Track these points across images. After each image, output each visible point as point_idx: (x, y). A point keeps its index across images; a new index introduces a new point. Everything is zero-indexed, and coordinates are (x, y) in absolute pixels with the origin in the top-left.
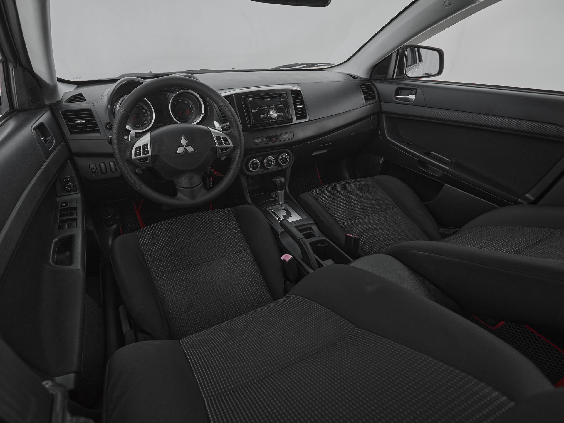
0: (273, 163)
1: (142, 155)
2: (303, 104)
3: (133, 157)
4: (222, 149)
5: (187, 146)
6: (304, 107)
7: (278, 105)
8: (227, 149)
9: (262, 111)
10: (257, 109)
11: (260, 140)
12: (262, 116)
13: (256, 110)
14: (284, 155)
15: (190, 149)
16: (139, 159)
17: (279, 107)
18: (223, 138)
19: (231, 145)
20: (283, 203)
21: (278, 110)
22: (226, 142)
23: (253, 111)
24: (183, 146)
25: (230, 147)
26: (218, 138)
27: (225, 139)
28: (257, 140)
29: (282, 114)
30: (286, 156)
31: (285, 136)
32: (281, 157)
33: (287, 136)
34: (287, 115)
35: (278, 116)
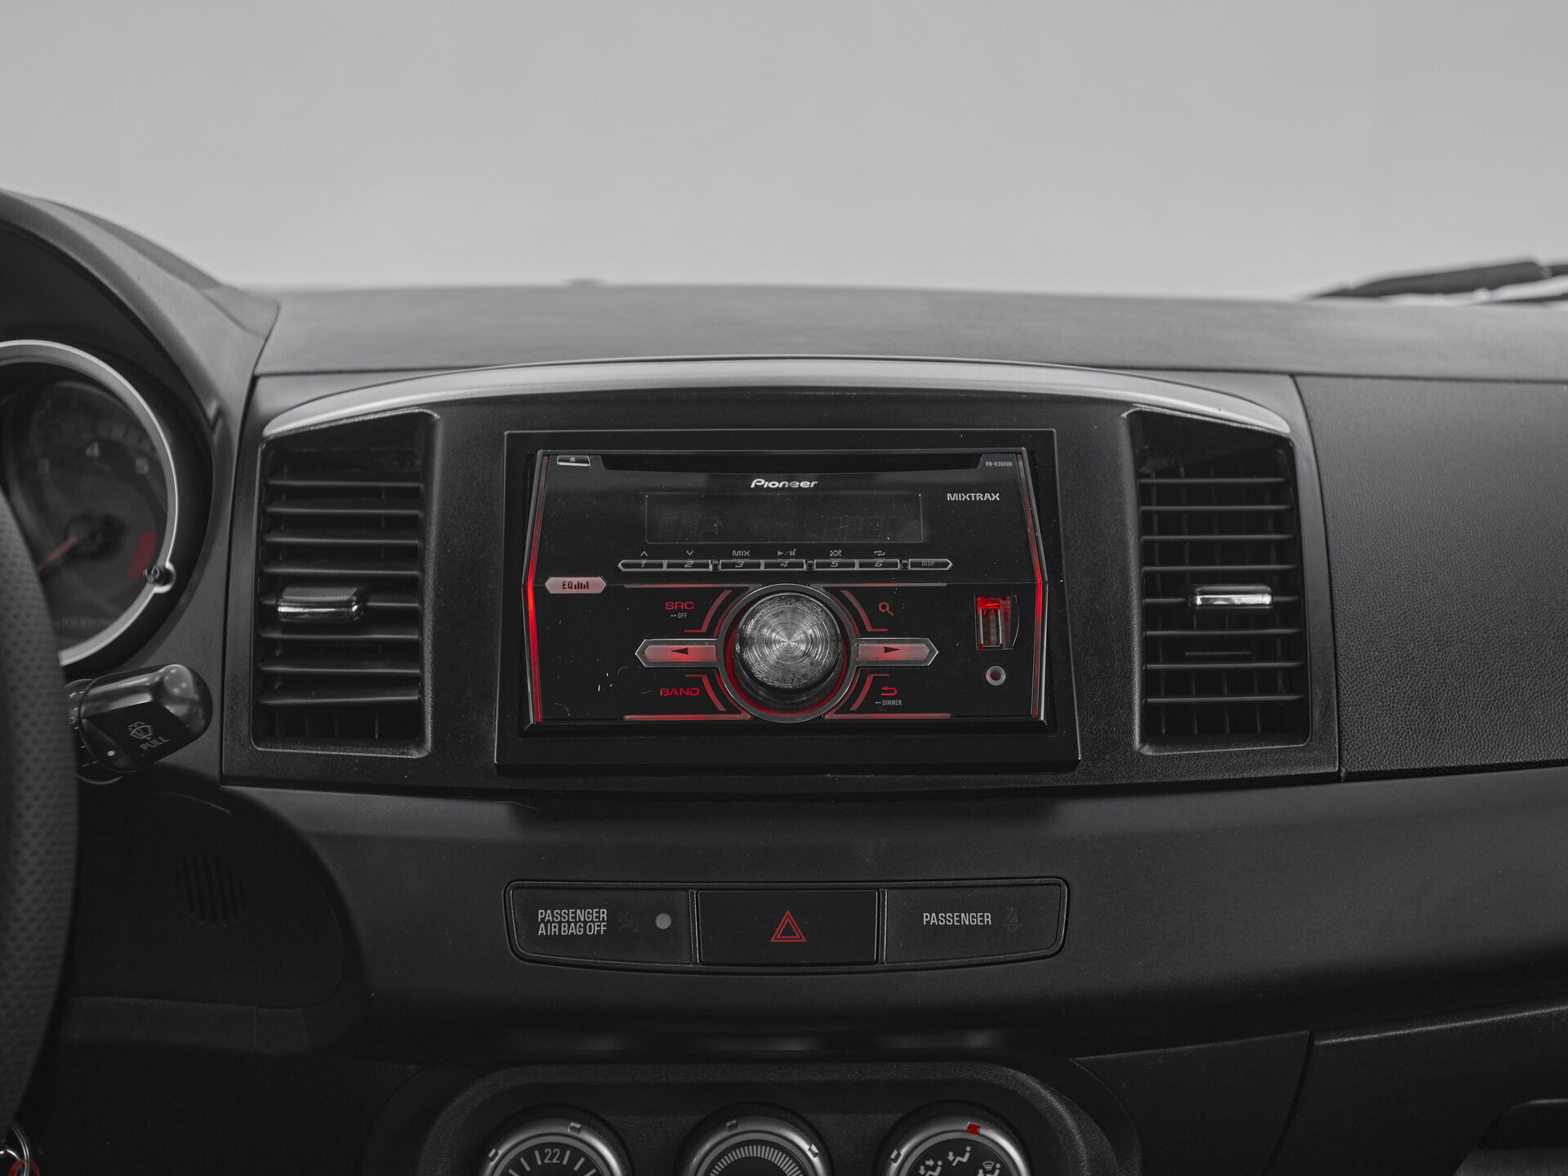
2: (1289, 584)
6: (1286, 611)
7: (891, 551)
9: (675, 594)
10: (610, 573)
11: (594, 920)
12: (655, 652)
13: (596, 584)
14: (957, 1146)
17: (904, 575)
21: (884, 607)
23: (555, 585)
28: (567, 914)
29: (916, 651)
30: (985, 1154)
31: (949, 919)
32: (920, 1161)
33: (966, 919)
34: (996, 677)
35: (864, 671)
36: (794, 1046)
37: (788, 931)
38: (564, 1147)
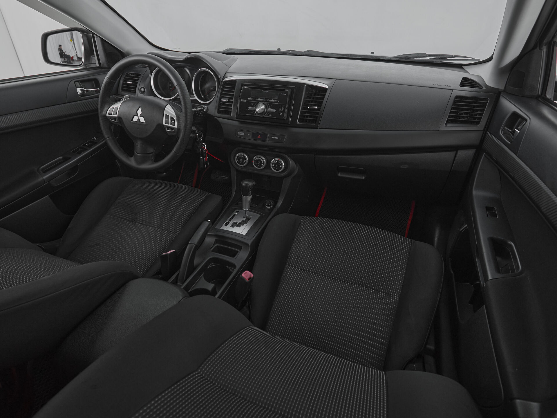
0: (262, 165)
1: (112, 115)
2: (320, 106)
3: (107, 115)
4: (168, 128)
5: (140, 116)
6: (318, 109)
7: (274, 100)
8: (172, 129)
9: (253, 102)
10: (247, 100)
11: (243, 134)
12: (249, 108)
13: (245, 100)
14: (277, 161)
15: (142, 120)
16: (111, 118)
17: (274, 102)
18: (172, 118)
19: (176, 126)
20: (247, 210)
21: (271, 105)
22: (172, 122)
23: (242, 100)
24: (138, 116)
25: (175, 128)
26: (167, 116)
27: (172, 119)
28: (240, 133)
29: (274, 110)
30: (280, 162)
31: (274, 138)
32: (274, 161)
33: (276, 138)
34: (281, 114)
35: (268, 112)
36: (266, 149)
37: (259, 137)
38: (242, 155)
